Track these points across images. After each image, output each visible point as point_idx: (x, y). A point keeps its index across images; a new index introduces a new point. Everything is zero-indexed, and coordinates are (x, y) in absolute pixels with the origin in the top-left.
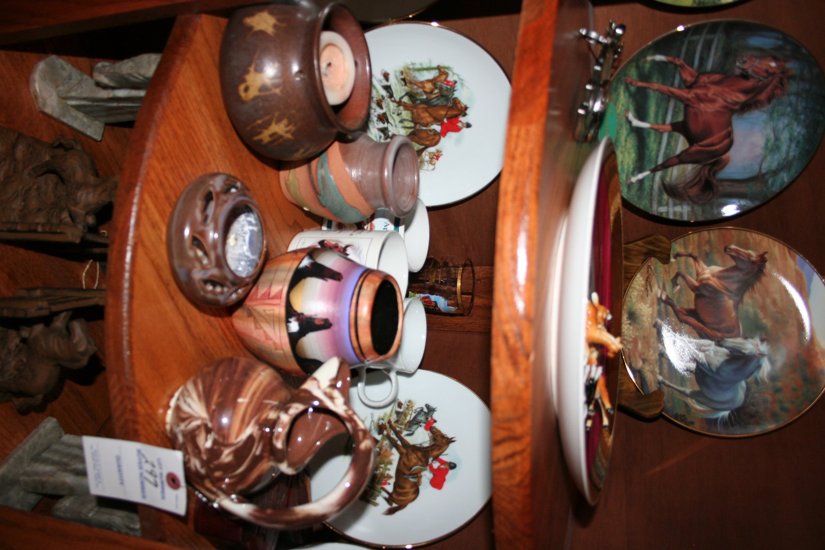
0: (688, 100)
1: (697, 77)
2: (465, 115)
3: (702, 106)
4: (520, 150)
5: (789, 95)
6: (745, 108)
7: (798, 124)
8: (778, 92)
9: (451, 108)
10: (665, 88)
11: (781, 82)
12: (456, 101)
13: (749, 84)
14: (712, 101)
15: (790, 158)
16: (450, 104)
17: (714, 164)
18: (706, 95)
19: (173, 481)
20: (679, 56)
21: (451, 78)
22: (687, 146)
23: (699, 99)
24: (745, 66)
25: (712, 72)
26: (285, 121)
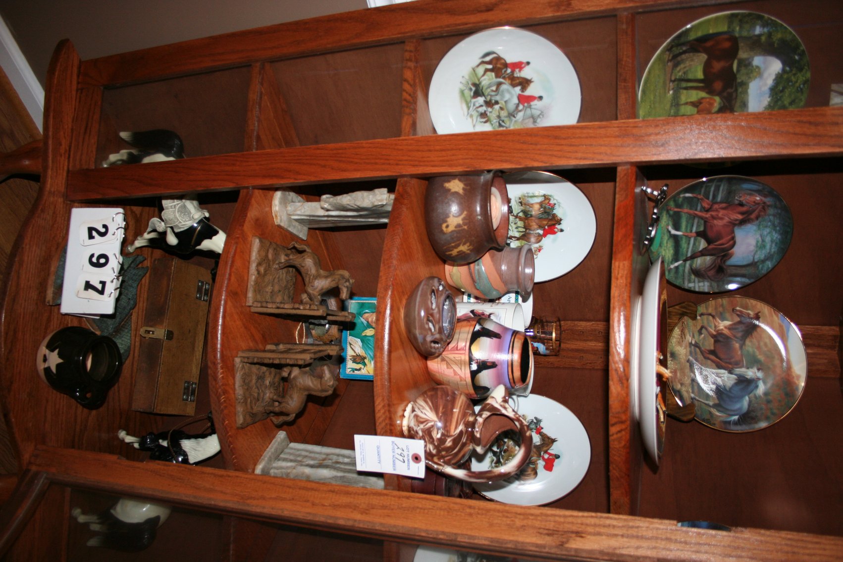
0: (706, 218)
1: (712, 206)
2: (560, 224)
3: (715, 222)
5: (769, 215)
6: (742, 222)
7: (776, 232)
8: (763, 214)
9: (551, 220)
10: (692, 212)
11: (763, 208)
12: (554, 216)
13: (744, 209)
14: (722, 219)
15: (772, 253)
16: (550, 218)
17: (724, 256)
18: (718, 215)
19: (416, 458)
20: (700, 194)
21: (552, 202)
22: (706, 245)
23: (713, 218)
24: (741, 199)
25: (721, 202)
26: (468, 244)
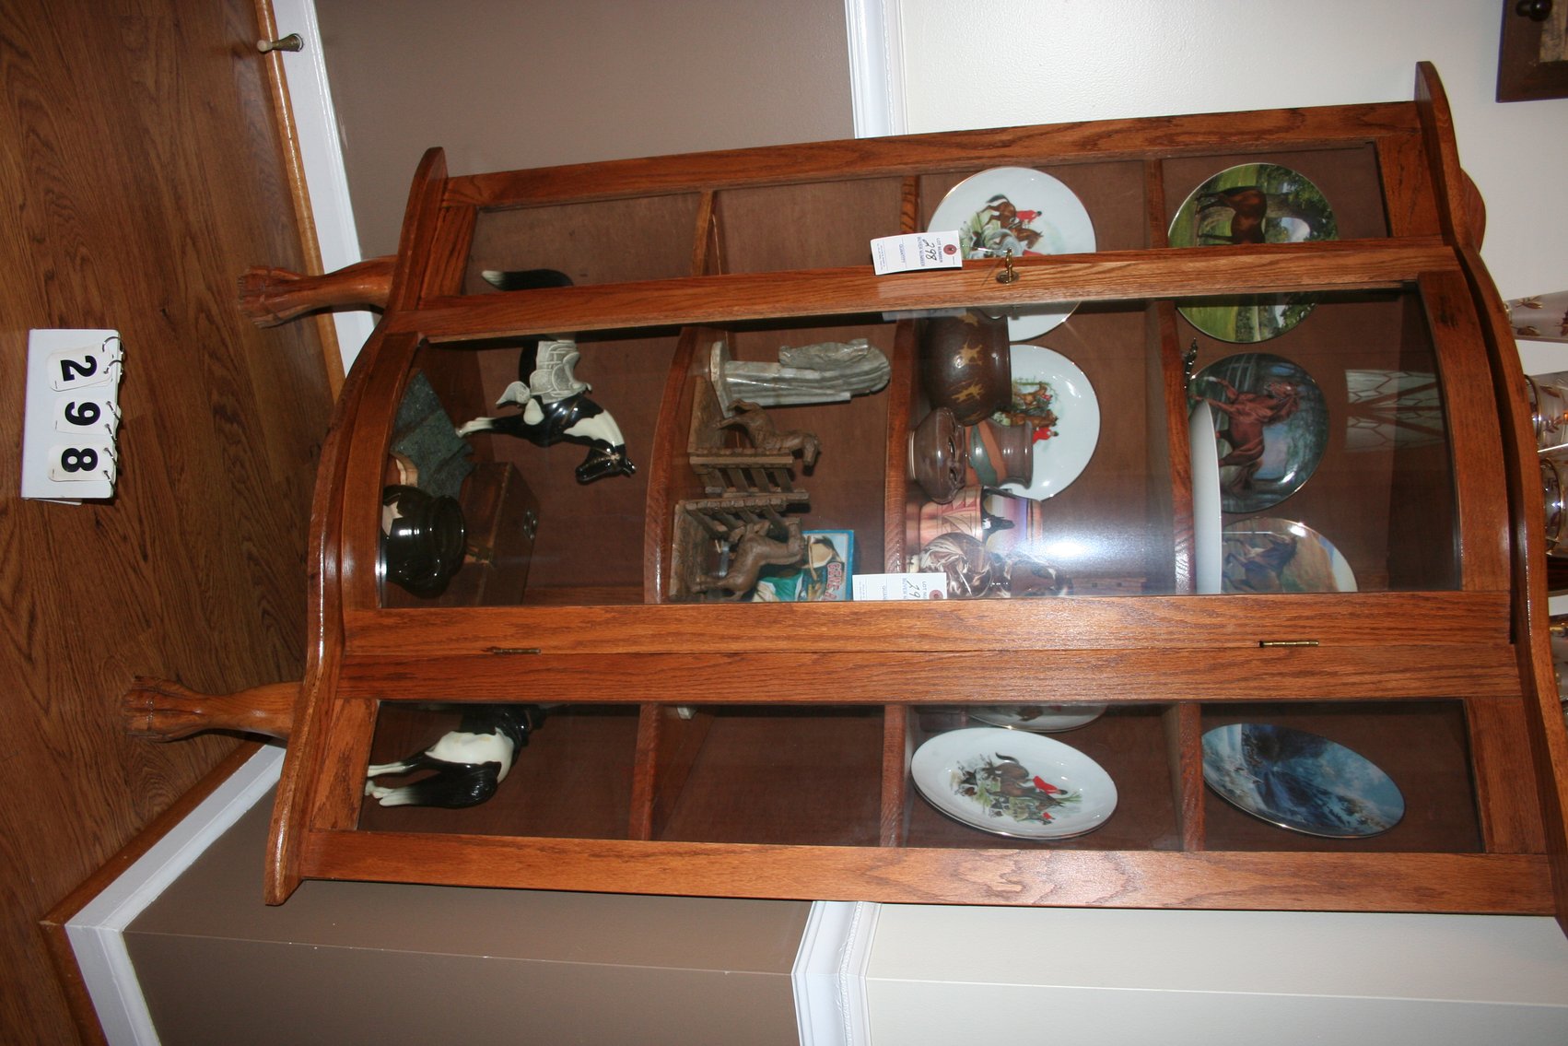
0: (1231, 413)
1: (1238, 395)
2: (1054, 425)
3: (1241, 418)
4: (1173, 383)
5: (1302, 411)
6: (1272, 420)
7: (1310, 434)
8: (1293, 409)
9: (1044, 419)
10: (1215, 403)
11: (1295, 402)
12: (1049, 412)
13: (1274, 402)
14: (1248, 414)
15: (1306, 461)
16: (1044, 415)
17: (1251, 466)
18: (1244, 409)
20: (1225, 379)
21: (1048, 393)
22: (1231, 450)
23: (1240, 413)
24: (1271, 389)
25: (1248, 392)
26: (980, 386)
